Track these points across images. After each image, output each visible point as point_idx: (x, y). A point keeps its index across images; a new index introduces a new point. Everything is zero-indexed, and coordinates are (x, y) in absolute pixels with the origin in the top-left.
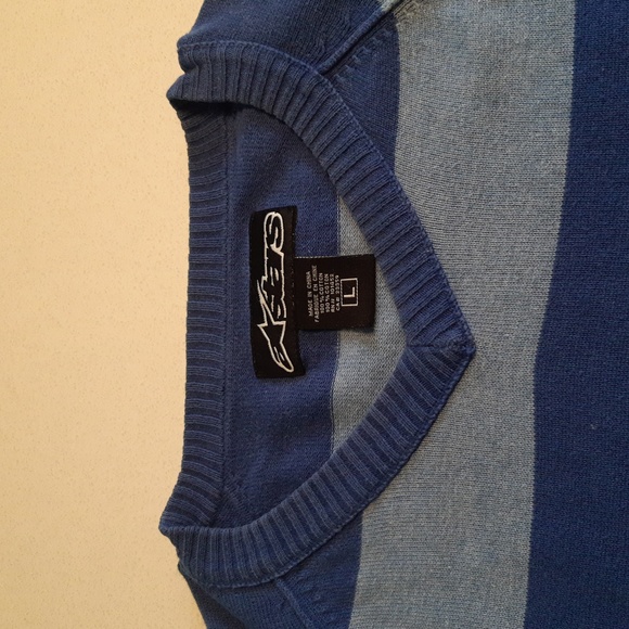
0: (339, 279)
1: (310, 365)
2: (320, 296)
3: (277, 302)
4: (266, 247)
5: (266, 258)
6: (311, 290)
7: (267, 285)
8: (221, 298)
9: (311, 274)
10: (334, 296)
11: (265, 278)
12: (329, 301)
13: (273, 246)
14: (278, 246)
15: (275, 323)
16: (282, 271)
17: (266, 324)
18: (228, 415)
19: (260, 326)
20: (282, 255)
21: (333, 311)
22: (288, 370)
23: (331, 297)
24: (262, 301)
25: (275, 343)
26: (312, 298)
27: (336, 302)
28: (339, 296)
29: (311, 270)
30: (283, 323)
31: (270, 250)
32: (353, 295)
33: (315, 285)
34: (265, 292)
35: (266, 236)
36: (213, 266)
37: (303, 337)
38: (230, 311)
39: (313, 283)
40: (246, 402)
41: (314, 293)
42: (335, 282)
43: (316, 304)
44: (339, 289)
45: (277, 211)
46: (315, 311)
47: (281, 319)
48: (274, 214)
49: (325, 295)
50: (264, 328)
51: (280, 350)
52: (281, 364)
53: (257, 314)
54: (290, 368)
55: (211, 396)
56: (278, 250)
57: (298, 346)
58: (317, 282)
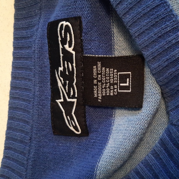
0: (117, 72)
1: (92, 130)
2: (102, 84)
3: (71, 86)
4: (61, 47)
5: (61, 55)
6: (97, 79)
7: (63, 74)
8: (31, 80)
9: (97, 67)
10: (113, 84)
11: (61, 69)
12: (109, 88)
13: (67, 47)
14: (70, 46)
15: (69, 100)
16: (74, 65)
17: (62, 100)
18: (31, 155)
19: (58, 101)
20: (74, 53)
21: (112, 94)
22: (77, 132)
23: (111, 84)
24: (60, 84)
25: (69, 113)
26: (97, 85)
27: (114, 89)
28: (116, 84)
29: (97, 65)
30: (75, 100)
31: (64, 49)
32: (127, 84)
33: (100, 76)
34: (62, 79)
35: (60, 39)
36: (27, 59)
37: (89, 110)
38: (37, 88)
39: (98, 74)
40: (45, 149)
41: (98, 81)
42: (114, 74)
43: (100, 89)
44: (117, 79)
45: (67, 20)
46: (99, 93)
47: (73, 97)
48: (65, 23)
49: (106, 83)
50: (61, 103)
51: (72, 118)
52: (72, 128)
53: (56, 93)
54: (78, 131)
55: (21, 142)
56: (70, 50)
57: (85, 117)
58: (101, 74)
